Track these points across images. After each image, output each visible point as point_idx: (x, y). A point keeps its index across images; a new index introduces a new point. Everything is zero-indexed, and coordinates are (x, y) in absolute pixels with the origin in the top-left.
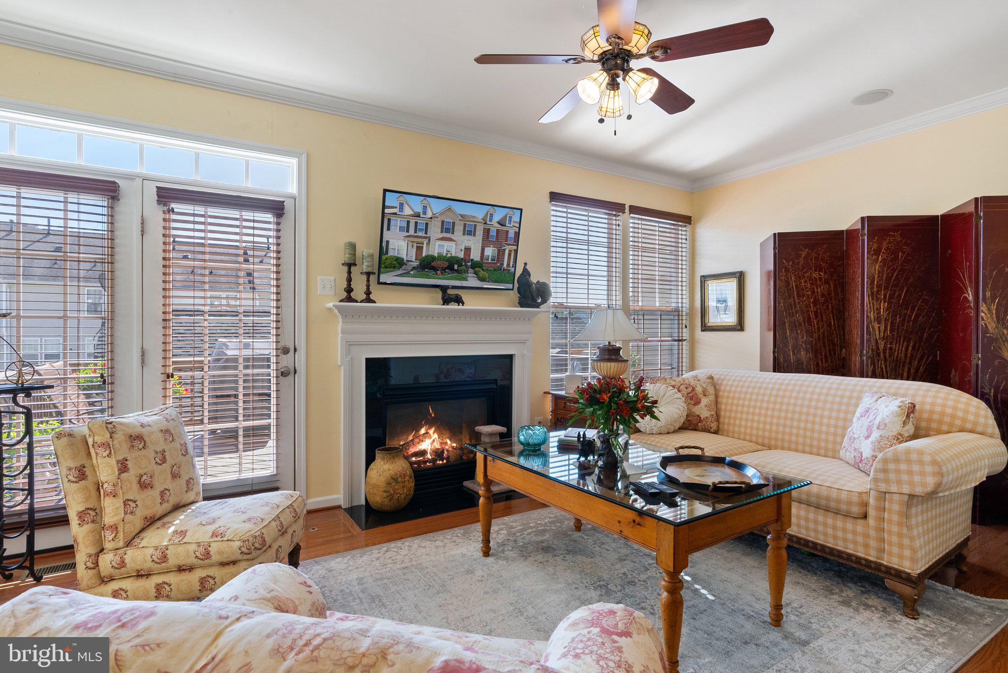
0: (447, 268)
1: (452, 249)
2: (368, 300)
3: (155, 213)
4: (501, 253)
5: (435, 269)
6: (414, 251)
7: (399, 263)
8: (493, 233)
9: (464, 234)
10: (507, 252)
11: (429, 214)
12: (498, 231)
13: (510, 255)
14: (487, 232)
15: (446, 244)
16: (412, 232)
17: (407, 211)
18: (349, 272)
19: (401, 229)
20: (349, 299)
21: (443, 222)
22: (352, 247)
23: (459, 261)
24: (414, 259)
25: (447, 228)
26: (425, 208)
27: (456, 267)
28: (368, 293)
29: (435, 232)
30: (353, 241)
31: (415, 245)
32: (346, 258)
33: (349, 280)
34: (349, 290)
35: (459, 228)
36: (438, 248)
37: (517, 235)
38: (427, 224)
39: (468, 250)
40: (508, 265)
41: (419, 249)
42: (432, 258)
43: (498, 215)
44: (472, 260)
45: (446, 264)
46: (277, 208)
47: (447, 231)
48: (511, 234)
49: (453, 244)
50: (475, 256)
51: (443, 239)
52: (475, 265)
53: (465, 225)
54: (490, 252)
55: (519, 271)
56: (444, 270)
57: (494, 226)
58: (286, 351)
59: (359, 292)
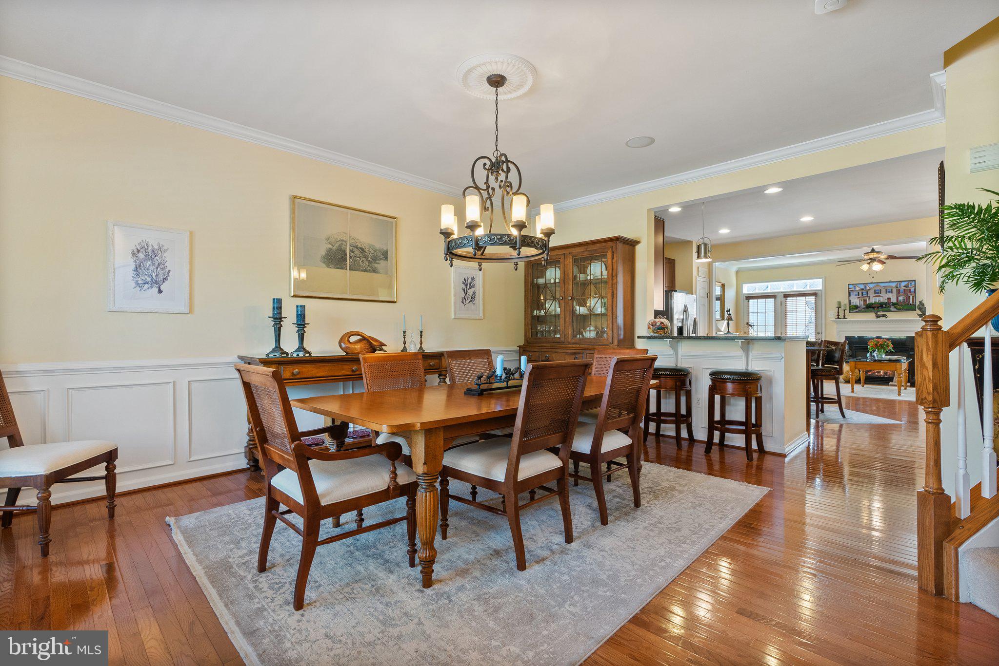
0: (880, 306)
1: (883, 298)
2: (844, 318)
3: (783, 299)
4: (908, 298)
5: (874, 308)
6: (862, 303)
7: (857, 307)
8: (902, 290)
9: (886, 293)
10: (911, 298)
11: (868, 288)
12: (904, 290)
13: (913, 298)
14: (898, 292)
15: (878, 298)
16: (860, 295)
17: (857, 289)
18: (838, 310)
19: (855, 295)
20: (838, 318)
21: (875, 290)
22: (839, 303)
23: (886, 304)
24: (863, 305)
25: (878, 292)
26: (866, 287)
27: (884, 306)
28: (844, 316)
29: (871, 294)
30: (839, 301)
31: (863, 300)
32: (836, 305)
33: (838, 312)
34: (838, 315)
35: (883, 290)
36: (873, 300)
37: (915, 289)
38: (867, 292)
39: (889, 299)
40: (913, 302)
41: (865, 301)
42: (872, 304)
43: (903, 284)
44: (892, 302)
45: (879, 305)
46: (815, 294)
47: (878, 293)
48: (912, 289)
49: (882, 298)
50: (894, 300)
51: (876, 296)
52: (894, 304)
53: (886, 290)
54: (901, 298)
55: (918, 303)
56: (878, 308)
57: (902, 289)
58: (819, 333)
59: (841, 316)
